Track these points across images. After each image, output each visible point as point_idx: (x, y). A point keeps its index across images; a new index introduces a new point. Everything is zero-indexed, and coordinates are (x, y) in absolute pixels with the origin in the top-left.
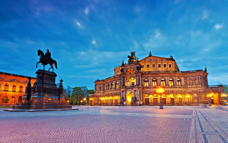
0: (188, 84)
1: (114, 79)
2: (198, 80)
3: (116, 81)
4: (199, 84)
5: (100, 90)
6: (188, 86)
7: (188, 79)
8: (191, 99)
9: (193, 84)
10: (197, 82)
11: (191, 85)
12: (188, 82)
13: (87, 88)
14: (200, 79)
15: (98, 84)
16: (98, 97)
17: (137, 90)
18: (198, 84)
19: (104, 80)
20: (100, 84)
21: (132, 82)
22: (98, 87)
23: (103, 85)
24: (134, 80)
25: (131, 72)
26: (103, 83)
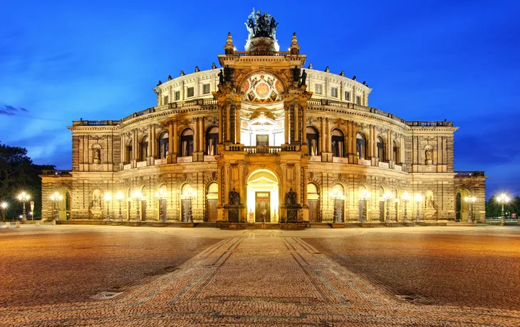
0: (415, 161)
1: (174, 118)
2: (439, 152)
4: (442, 164)
5: (99, 163)
6: (415, 168)
7: (415, 147)
9: (426, 160)
10: (437, 159)
11: (421, 164)
12: (415, 156)
14: (444, 150)
15: (89, 137)
16: (88, 187)
17: (297, 164)
18: (438, 164)
19: (114, 123)
20: (97, 138)
21: (257, 136)
22: (90, 147)
23: (112, 141)
24: (268, 124)
25: (255, 92)
26: (111, 134)
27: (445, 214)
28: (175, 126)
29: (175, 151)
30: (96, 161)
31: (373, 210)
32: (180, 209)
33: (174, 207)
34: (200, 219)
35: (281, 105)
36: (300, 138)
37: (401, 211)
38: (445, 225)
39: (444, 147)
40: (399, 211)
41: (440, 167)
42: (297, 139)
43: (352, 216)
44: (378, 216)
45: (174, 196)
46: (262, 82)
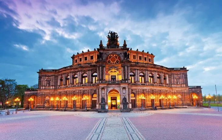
0: (173, 83)
1: (80, 69)
2: (182, 79)
3: (83, 73)
4: (184, 84)
5: (49, 86)
6: (173, 86)
7: (172, 78)
8: (176, 100)
9: (177, 82)
10: (181, 82)
11: (175, 84)
12: (173, 81)
13: (16, 81)
14: (184, 79)
15: (46, 76)
16: (44, 96)
17: (127, 87)
18: (182, 84)
19: (56, 70)
20: (49, 76)
21: (111, 76)
22: (46, 80)
23: (55, 77)
24: (115, 72)
25: (110, 60)
26: (54, 75)
27: (186, 103)
28: (80, 72)
29: (80, 82)
30: (48, 85)
31: (157, 103)
32: (81, 104)
33: (79, 103)
34: (89, 108)
35: (120, 65)
36: (127, 78)
37: (168, 102)
38: (186, 108)
39: (184, 77)
40: (167, 102)
41: (182, 85)
42: (126, 78)
43: (149, 105)
44: (159, 105)
45: (79, 99)
46: (113, 57)
